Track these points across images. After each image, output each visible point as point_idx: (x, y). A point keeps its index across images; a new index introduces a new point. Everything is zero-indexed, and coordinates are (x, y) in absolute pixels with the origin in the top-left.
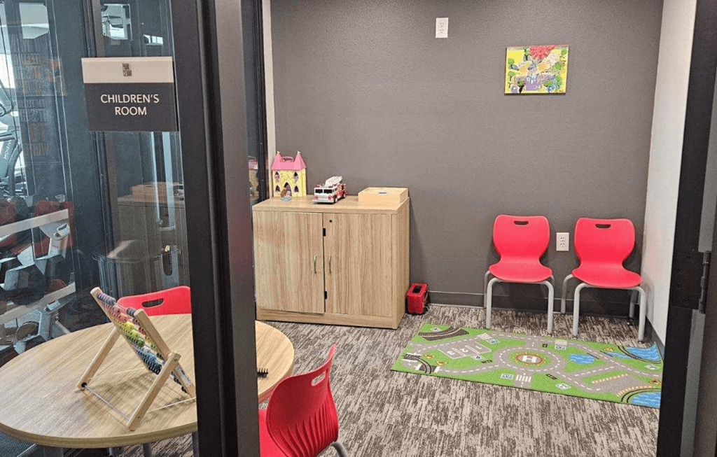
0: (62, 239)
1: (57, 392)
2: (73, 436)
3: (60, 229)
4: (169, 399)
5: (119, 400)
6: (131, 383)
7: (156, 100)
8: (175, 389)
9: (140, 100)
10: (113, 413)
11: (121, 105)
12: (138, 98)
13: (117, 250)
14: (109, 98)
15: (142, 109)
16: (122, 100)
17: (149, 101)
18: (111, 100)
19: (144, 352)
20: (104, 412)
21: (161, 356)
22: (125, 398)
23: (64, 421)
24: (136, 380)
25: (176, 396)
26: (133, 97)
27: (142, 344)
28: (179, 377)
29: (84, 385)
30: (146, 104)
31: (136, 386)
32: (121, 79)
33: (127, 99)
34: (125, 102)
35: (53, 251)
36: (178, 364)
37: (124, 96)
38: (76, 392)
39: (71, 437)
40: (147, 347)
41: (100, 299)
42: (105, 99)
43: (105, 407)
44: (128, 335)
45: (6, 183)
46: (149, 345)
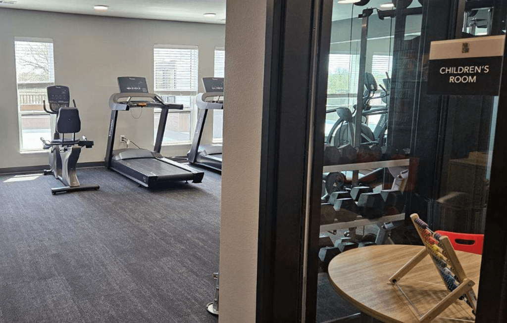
0: (403, 180)
1: (375, 279)
2: (379, 311)
3: (403, 173)
4: (460, 316)
5: (418, 301)
6: (430, 293)
7: (486, 70)
8: (467, 310)
9: (472, 71)
10: (411, 307)
11: (455, 75)
12: (471, 69)
13: (446, 198)
14: (447, 70)
15: (472, 78)
16: (457, 71)
17: (479, 71)
18: (448, 72)
19: (445, 273)
20: (405, 304)
21: (458, 278)
22: (423, 301)
23: (375, 299)
24: (435, 292)
25: (467, 315)
26: (467, 68)
27: (445, 266)
28: (471, 301)
29: (394, 281)
30: (477, 74)
31: (434, 297)
32: (459, 55)
33: (461, 70)
34: (459, 72)
35: (395, 188)
36: (472, 289)
37: (459, 68)
38: (388, 284)
39: (377, 311)
40: (448, 269)
41: (416, 222)
42: (444, 70)
43: (406, 302)
44: (434, 255)
45: (377, 142)
46: (449, 267)
